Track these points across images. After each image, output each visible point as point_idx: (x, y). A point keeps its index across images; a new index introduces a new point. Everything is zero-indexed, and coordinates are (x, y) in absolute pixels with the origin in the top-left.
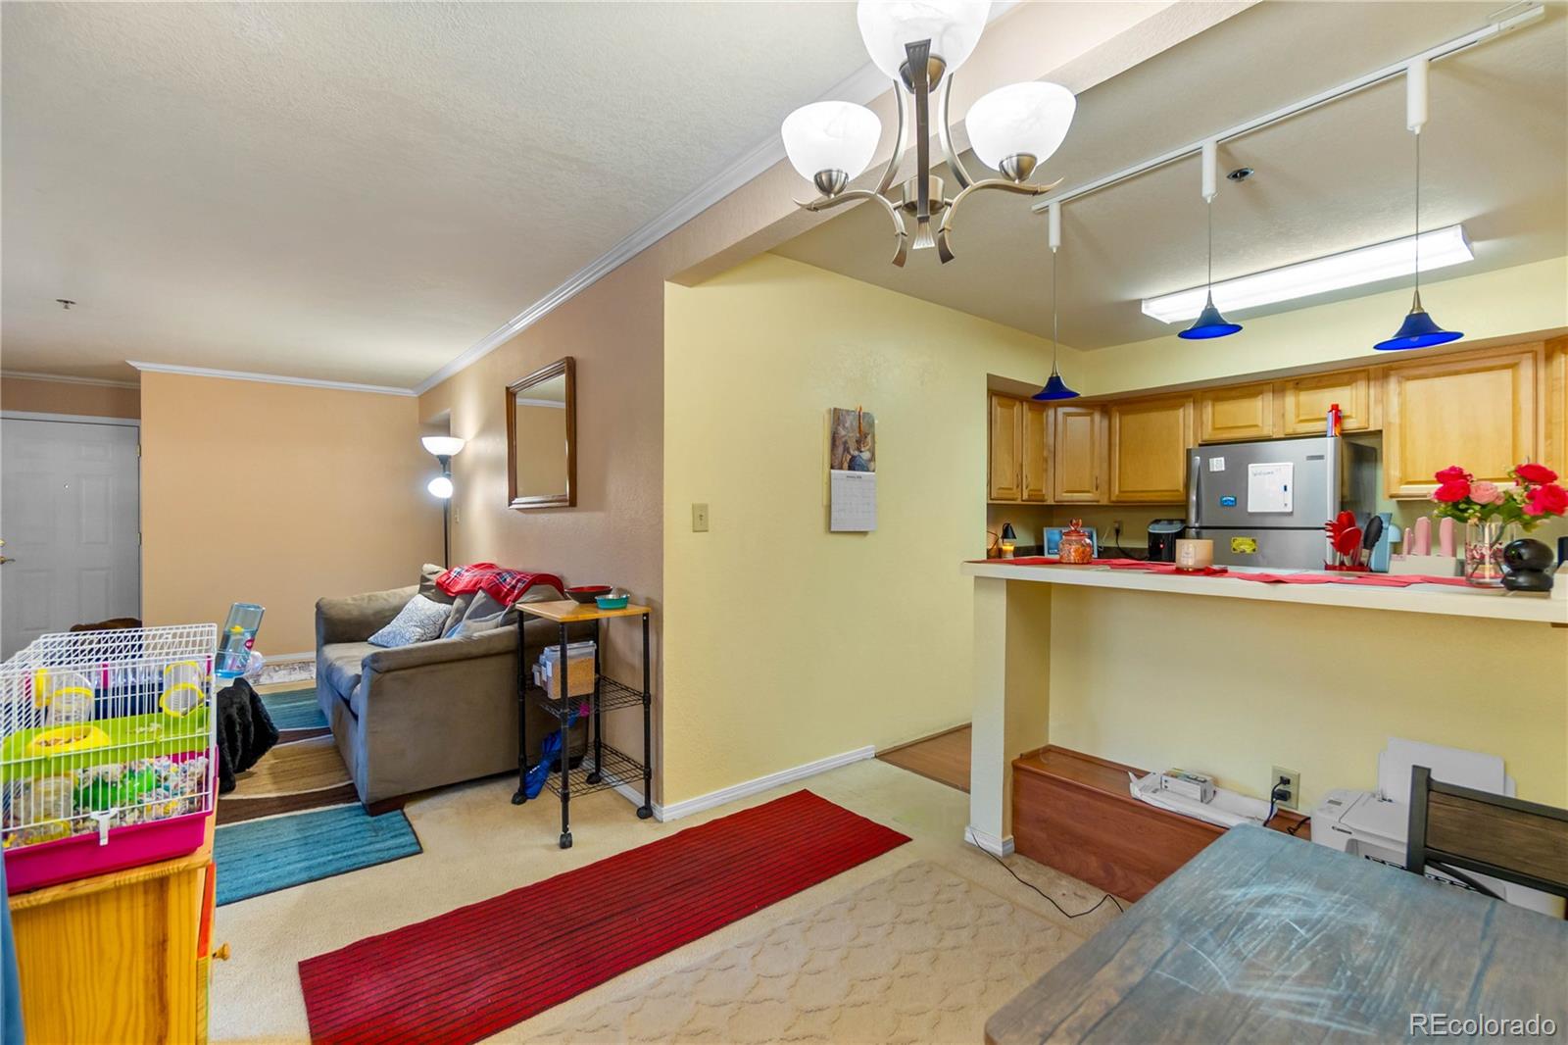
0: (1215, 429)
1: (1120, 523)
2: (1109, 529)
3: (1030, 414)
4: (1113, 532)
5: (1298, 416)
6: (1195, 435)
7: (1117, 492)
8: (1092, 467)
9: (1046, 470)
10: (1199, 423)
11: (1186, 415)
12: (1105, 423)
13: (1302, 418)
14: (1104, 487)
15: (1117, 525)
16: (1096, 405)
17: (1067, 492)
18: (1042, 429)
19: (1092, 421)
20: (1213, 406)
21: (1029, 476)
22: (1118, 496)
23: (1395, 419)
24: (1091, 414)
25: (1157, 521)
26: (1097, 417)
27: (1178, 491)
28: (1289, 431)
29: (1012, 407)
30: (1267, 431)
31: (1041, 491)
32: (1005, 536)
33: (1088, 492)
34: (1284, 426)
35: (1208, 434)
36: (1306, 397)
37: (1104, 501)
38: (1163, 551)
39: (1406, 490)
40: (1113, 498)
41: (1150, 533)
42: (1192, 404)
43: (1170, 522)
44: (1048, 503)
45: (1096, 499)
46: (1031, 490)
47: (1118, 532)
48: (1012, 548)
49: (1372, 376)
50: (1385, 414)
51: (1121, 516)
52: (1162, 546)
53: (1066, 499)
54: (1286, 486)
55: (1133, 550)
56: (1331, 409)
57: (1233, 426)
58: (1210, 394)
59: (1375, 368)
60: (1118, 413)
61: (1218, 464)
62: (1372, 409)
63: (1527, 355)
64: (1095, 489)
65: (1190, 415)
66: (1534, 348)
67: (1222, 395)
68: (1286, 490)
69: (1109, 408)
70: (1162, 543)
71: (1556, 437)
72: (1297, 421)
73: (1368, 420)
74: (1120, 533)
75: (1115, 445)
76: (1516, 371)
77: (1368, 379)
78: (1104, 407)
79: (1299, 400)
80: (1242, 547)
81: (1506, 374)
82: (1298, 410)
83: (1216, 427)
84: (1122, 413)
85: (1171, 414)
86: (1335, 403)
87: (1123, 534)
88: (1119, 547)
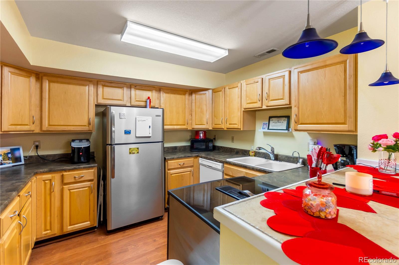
1: (39, 142)
4: (34, 147)
5: (136, 99)
6: (94, 100)
7: (47, 125)
8: (30, 111)
10: (96, 94)
11: (90, 90)
12: (38, 85)
13: (137, 100)
14: (37, 122)
15: (37, 143)
16: (33, 73)
17: (12, 125)
19: (30, 82)
20: (103, 88)
22: (47, 128)
23: (162, 105)
24: (28, 77)
25: (73, 141)
26: (33, 80)
27: (86, 126)
28: (132, 104)
30: (124, 103)
34: (131, 102)
35: (100, 100)
36: (139, 92)
37: (37, 130)
40: (44, 128)
41: (72, 147)
43: (80, 140)
45: (33, 129)
51: (42, 138)
53: (11, 130)
54: (150, 126)
55: (48, 156)
56: (147, 98)
57: (112, 98)
58: (102, 82)
59: (157, 87)
60: (47, 81)
61: (123, 115)
62: (156, 101)
63: (187, 92)
64: (32, 123)
65: (92, 90)
66: (188, 91)
67: (107, 84)
68: (150, 127)
69: (40, 75)
70: (81, 152)
71: (193, 115)
72: (135, 100)
73: (155, 104)
74: (38, 148)
75: (46, 99)
76: (185, 96)
77: (155, 90)
78: (38, 74)
79: (136, 93)
80: (133, 151)
81: (183, 96)
82: (136, 96)
83: (104, 98)
84: (50, 82)
85: (82, 88)
86: (149, 96)
87: (40, 148)
88: (38, 156)
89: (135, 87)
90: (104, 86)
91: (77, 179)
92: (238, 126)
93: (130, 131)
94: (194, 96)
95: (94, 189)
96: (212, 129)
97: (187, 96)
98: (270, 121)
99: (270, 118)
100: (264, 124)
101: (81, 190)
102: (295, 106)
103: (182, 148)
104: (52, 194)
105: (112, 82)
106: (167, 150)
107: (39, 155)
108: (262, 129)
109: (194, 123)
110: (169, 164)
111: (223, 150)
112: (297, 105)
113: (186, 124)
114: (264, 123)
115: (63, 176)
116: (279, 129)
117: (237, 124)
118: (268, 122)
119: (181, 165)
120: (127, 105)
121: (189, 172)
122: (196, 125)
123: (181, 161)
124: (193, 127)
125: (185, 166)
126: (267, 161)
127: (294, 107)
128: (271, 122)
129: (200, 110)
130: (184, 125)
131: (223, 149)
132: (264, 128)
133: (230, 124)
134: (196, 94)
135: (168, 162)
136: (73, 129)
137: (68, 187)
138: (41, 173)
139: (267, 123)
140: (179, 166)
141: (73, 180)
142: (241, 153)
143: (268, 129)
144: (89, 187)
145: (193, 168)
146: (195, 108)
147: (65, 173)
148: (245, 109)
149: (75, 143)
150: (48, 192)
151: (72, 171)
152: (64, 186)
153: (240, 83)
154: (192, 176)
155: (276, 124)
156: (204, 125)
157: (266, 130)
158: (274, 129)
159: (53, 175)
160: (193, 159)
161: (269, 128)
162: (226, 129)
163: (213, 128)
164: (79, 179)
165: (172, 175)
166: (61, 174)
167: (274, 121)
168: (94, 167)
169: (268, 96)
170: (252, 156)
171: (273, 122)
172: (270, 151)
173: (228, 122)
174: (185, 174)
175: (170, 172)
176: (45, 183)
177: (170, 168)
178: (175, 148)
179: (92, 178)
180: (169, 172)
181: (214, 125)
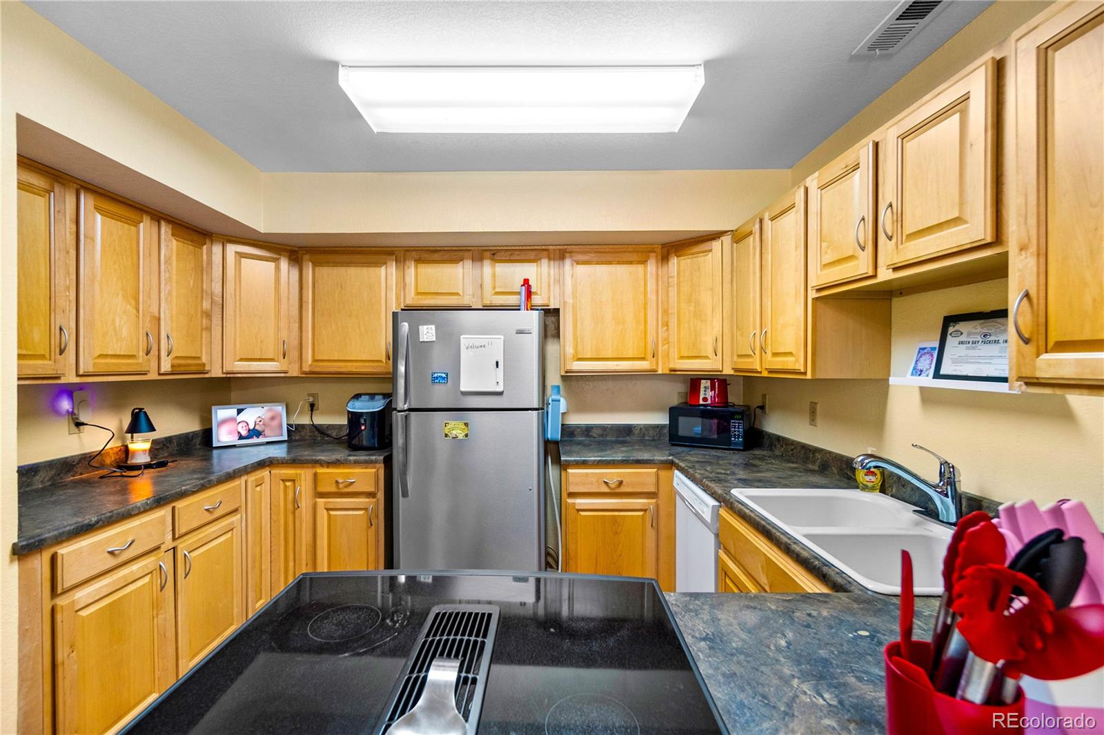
0: (418, 294)
1: (314, 395)
2: (302, 404)
3: (174, 242)
4: (307, 407)
5: (494, 288)
6: (398, 299)
7: (310, 362)
8: (278, 329)
9: (209, 329)
10: (402, 284)
11: (387, 274)
12: (295, 273)
13: (497, 290)
14: (293, 354)
15: (311, 399)
16: (286, 250)
17: (241, 360)
18: (202, 270)
19: (278, 269)
20: (416, 268)
21: (173, 335)
22: (310, 366)
23: (570, 301)
24: (275, 260)
25: (357, 396)
26: (284, 264)
27: (381, 361)
28: (487, 302)
29: (136, 224)
30: (466, 301)
31: (199, 358)
32: (134, 428)
33: (272, 360)
34: (482, 299)
35: (411, 299)
36: (503, 269)
37: (294, 372)
38: (364, 433)
39: (578, 366)
40: (306, 369)
41: (349, 412)
42: (394, 263)
43: (372, 396)
44: (213, 375)
45: (285, 369)
46: (177, 357)
47: (312, 406)
48: (147, 446)
49: (552, 256)
50: (562, 294)
51: (315, 388)
52: (363, 428)
53: (242, 369)
54: (497, 363)
55: (330, 427)
56: (522, 283)
57: (436, 291)
58: (414, 253)
59: (555, 247)
60: (310, 263)
61: (428, 332)
62: (552, 288)
63: (652, 254)
64: (282, 357)
65: (392, 275)
66: (656, 250)
67: (425, 256)
68: (497, 366)
69: (300, 252)
70: (363, 424)
71: (670, 325)
72: (493, 292)
73: (549, 298)
74: (315, 408)
75: (308, 303)
76: (646, 267)
77: (550, 259)
78: (295, 251)
79: (495, 271)
80: (454, 432)
81: (640, 268)
82: (494, 280)
83: (419, 291)
84: (315, 264)
85: (372, 271)
86: (526, 277)
87: (318, 409)
88: (313, 425)
89: (493, 254)
90: (419, 261)
91: (341, 486)
92: (797, 361)
93: (444, 375)
94: (674, 261)
95: (377, 516)
96: (732, 372)
97: (651, 266)
98: (949, 337)
99: (949, 320)
100: (922, 352)
101: (349, 515)
102: (1023, 248)
103: (651, 433)
104: (297, 512)
105: (438, 248)
106: (602, 435)
107: (315, 423)
108: (912, 374)
109: (674, 354)
110: (571, 479)
111: (782, 449)
112: (1034, 241)
113: (650, 356)
114: (921, 349)
115: (315, 475)
116: (984, 375)
117: (794, 353)
118: (936, 345)
119: (612, 486)
120: (473, 307)
121: (641, 513)
122: (682, 358)
123: (613, 474)
124: (672, 366)
125: (623, 489)
126: (917, 524)
127: (1017, 250)
128: (950, 341)
129: (692, 308)
130: (643, 359)
131: (782, 446)
132: (921, 371)
133: (775, 354)
134: (680, 256)
135: (569, 471)
136: (356, 368)
137: (326, 503)
138: (283, 463)
139: (935, 348)
140: (606, 490)
141: (333, 489)
142: (836, 471)
143: (937, 375)
144: (366, 509)
145: (654, 501)
146: (679, 302)
147: (320, 470)
148: (819, 290)
149: (362, 401)
150: (290, 506)
151: (333, 467)
152: (317, 499)
153: (802, 190)
154: (652, 526)
155: (973, 348)
156: (707, 357)
157: (928, 381)
158: (964, 373)
159: (299, 471)
160: (655, 470)
161: (942, 372)
162: (765, 374)
163: (736, 370)
164: (346, 487)
165: (583, 513)
166: (314, 471)
167: (963, 338)
168: (376, 462)
169: (899, 219)
170: (865, 488)
171: (961, 343)
172: (934, 478)
173: (770, 347)
174: (625, 516)
175: (575, 503)
176: (286, 487)
177: (572, 490)
178: (628, 430)
179: (372, 489)
180: (570, 501)
181: (735, 358)
